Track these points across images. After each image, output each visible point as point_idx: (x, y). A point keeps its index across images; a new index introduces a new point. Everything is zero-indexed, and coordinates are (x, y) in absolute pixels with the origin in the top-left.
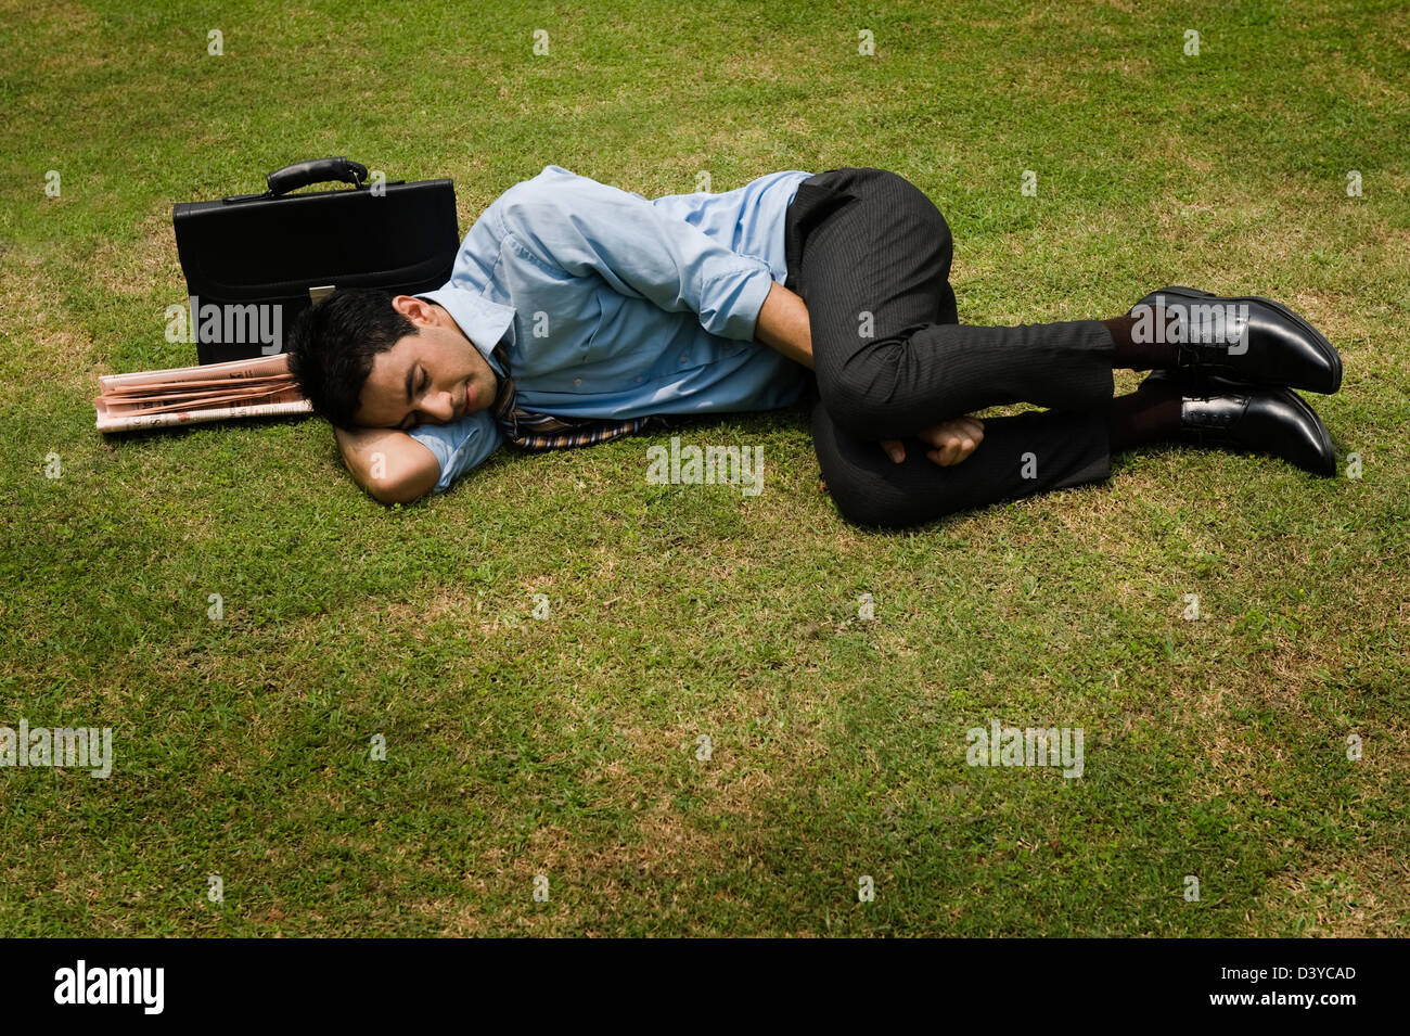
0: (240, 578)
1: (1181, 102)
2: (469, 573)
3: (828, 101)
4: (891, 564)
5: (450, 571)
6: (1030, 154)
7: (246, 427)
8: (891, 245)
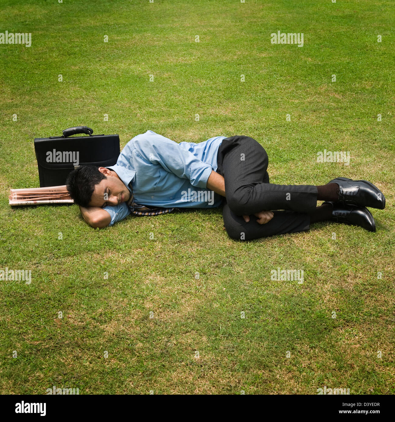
0: (51, 245)
1: (351, 126)
2: (118, 247)
3: (241, 122)
4: (242, 250)
5: (113, 247)
6: (301, 140)
7: (54, 206)
8: (250, 158)
